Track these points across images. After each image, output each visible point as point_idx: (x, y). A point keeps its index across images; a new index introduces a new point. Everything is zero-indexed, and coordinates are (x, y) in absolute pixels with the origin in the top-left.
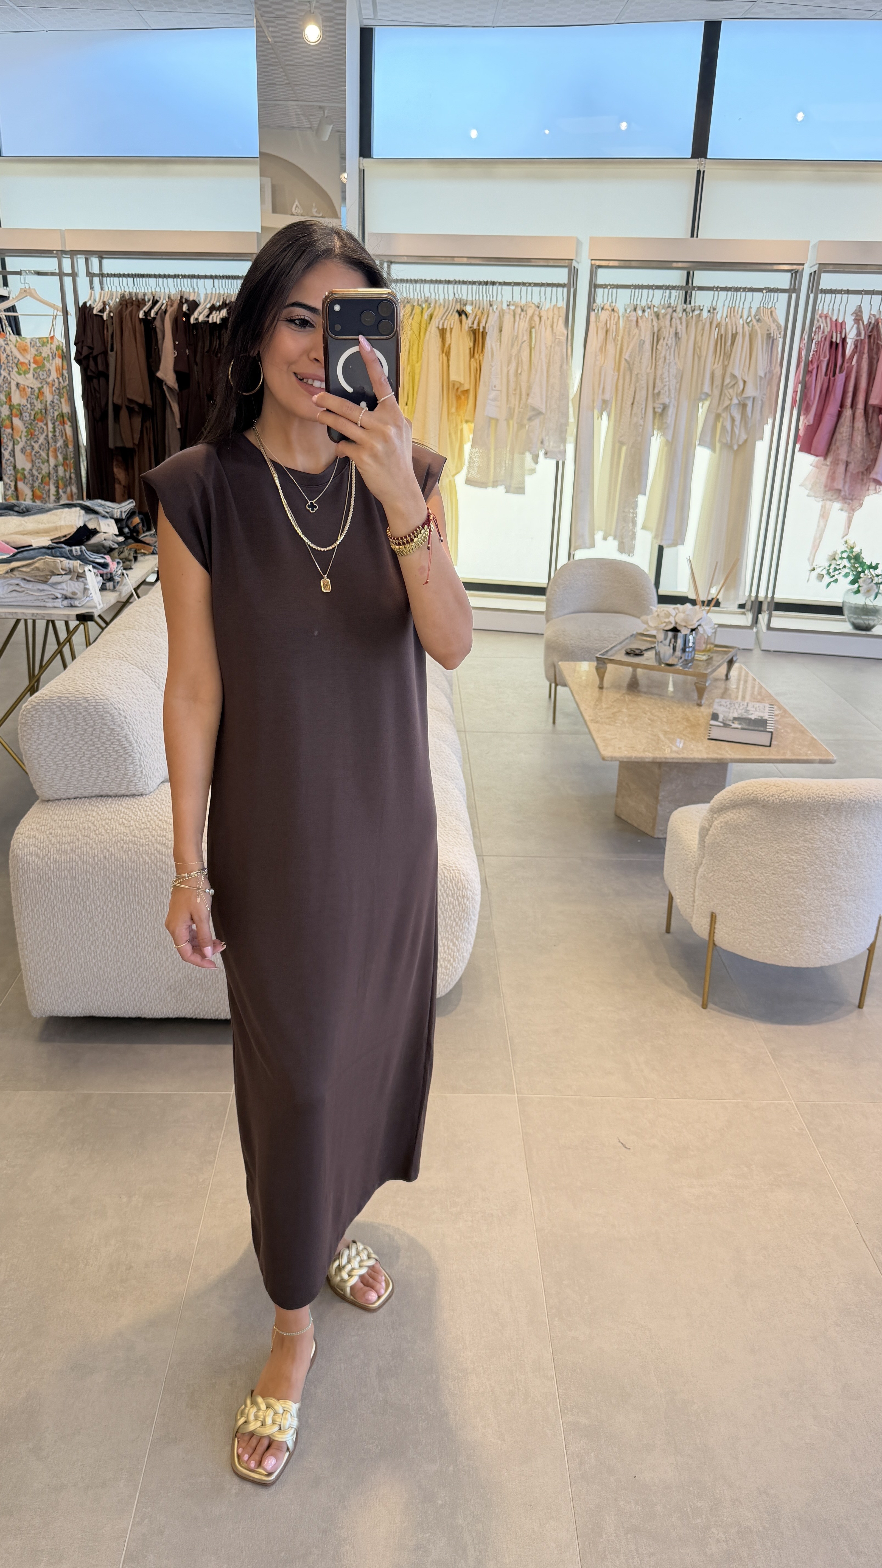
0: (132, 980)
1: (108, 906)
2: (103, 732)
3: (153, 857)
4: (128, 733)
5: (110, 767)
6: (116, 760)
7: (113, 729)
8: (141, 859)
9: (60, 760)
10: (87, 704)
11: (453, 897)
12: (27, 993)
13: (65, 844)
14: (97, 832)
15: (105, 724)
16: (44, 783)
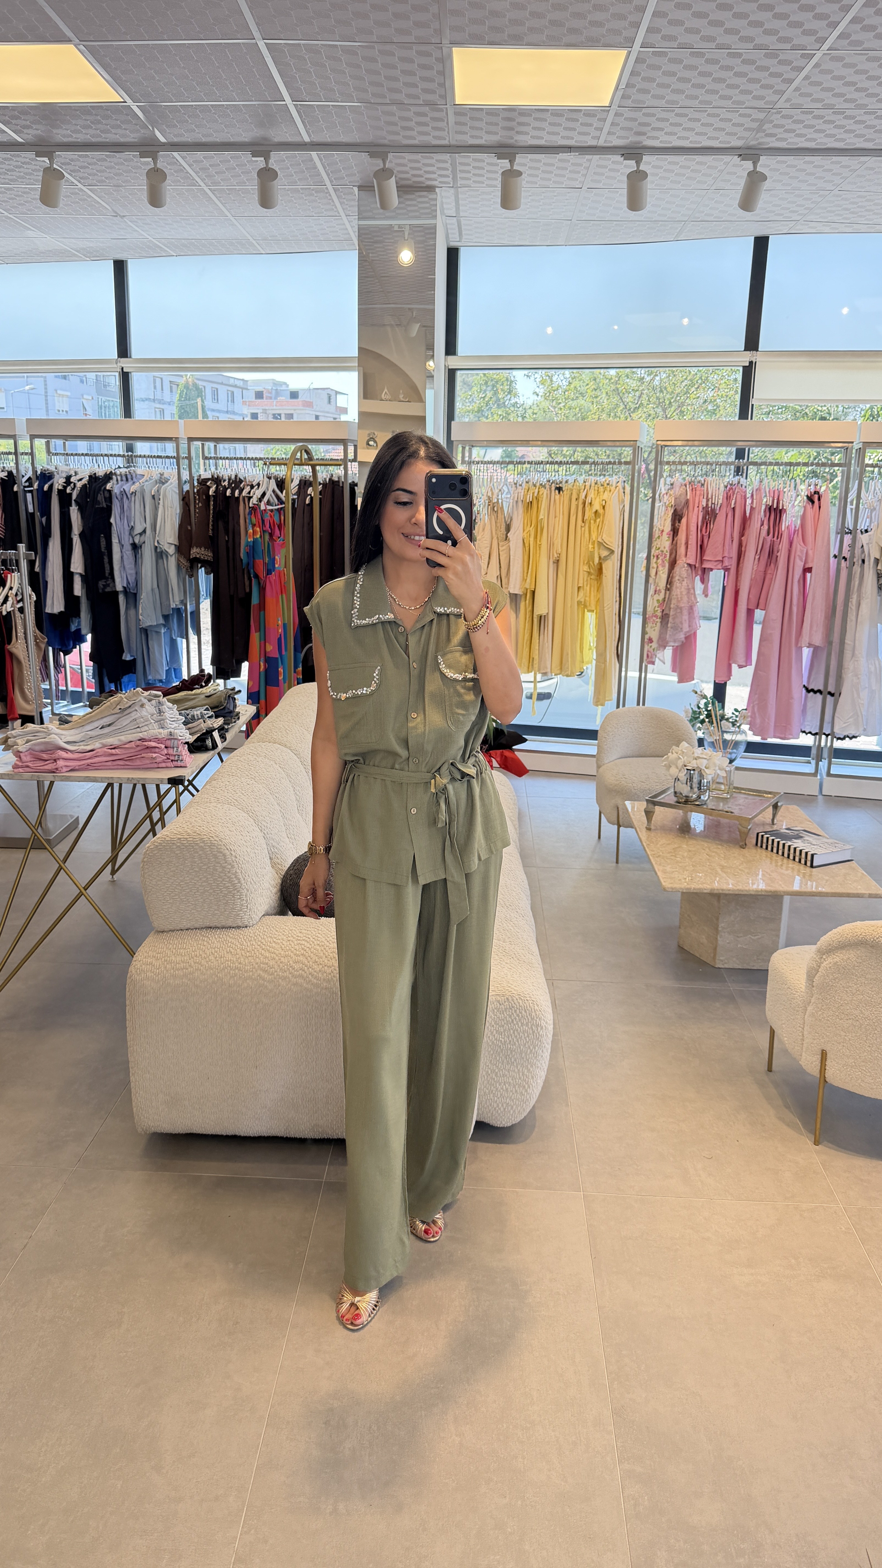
2: (216, 870)
3: (256, 982)
4: (238, 871)
5: (220, 901)
6: (225, 896)
7: (225, 867)
8: (245, 984)
9: (176, 895)
10: (202, 845)
12: (135, 1109)
13: (178, 970)
14: (208, 959)
15: (218, 863)
16: (160, 915)
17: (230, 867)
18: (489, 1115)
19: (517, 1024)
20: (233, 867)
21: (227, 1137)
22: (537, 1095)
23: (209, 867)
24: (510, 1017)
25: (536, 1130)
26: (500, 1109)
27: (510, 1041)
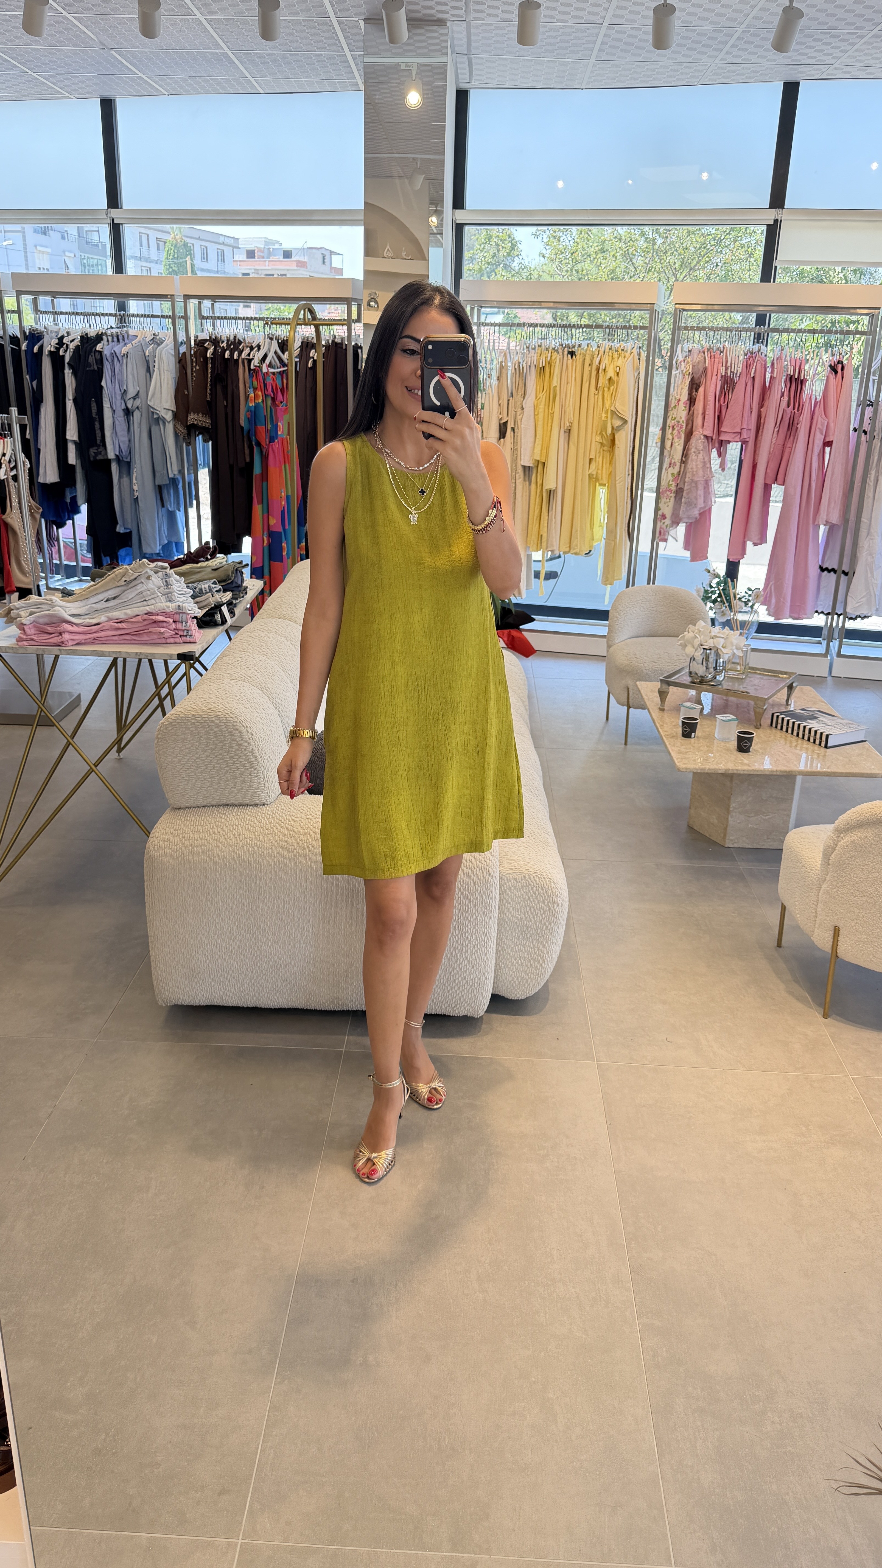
0: (252, 972)
1: (234, 903)
2: (232, 747)
3: (276, 860)
4: (254, 748)
5: (237, 779)
6: (242, 773)
7: (241, 745)
8: (265, 861)
9: (192, 772)
10: (218, 722)
11: (544, 901)
12: (155, 983)
13: (197, 847)
14: (226, 836)
15: (234, 740)
16: (177, 792)
17: (246, 744)
18: (504, 988)
19: (535, 902)
20: (249, 744)
21: (248, 1008)
22: (552, 969)
23: (224, 745)
24: (527, 894)
25: (550, 1002)
26: (515, 982)
27: (526, 918)
